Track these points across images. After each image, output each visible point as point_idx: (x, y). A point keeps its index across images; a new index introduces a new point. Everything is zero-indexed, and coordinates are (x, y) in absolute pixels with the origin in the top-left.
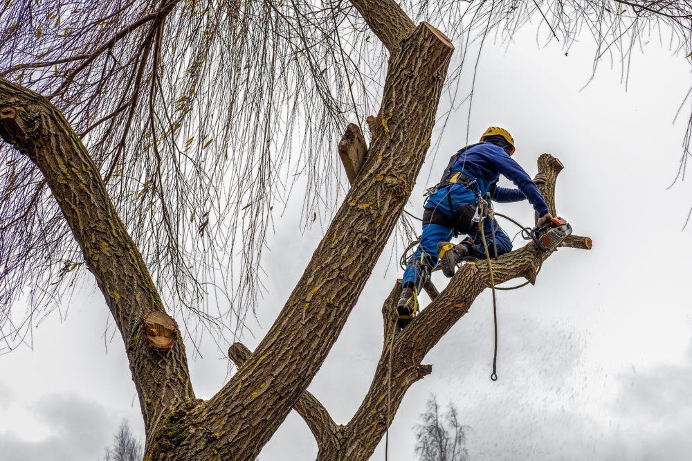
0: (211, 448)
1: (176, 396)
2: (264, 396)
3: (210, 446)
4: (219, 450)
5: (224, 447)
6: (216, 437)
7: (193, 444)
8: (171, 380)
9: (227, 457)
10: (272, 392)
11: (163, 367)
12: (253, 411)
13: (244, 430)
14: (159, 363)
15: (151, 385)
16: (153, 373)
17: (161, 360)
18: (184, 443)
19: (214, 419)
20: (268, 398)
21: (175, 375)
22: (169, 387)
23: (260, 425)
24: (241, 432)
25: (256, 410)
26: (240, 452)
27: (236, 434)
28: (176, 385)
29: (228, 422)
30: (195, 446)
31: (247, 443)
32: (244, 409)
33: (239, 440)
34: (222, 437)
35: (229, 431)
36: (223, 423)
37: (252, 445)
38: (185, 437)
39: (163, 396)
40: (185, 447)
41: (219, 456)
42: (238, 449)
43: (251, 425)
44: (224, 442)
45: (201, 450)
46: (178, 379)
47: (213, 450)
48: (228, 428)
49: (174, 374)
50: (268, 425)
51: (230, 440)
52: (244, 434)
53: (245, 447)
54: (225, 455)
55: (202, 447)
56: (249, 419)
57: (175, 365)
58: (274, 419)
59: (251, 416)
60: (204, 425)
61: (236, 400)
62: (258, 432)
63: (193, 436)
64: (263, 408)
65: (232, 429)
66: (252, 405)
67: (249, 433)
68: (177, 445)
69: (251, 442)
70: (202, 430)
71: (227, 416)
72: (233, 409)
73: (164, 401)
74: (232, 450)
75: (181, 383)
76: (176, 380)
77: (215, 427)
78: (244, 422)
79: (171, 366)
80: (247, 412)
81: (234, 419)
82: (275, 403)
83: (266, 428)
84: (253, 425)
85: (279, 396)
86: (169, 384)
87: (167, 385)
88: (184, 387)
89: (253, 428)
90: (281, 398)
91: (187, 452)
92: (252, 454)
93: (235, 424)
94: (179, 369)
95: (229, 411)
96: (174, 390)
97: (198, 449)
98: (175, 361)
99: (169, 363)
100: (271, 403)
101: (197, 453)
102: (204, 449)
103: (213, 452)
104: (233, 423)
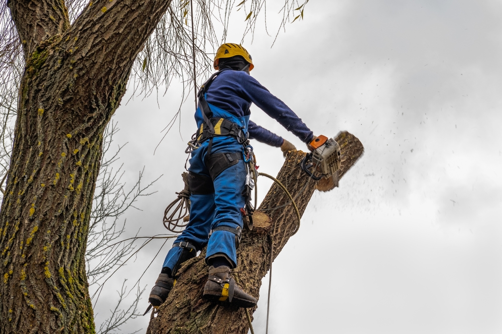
0: (67, 64)
1: (47, 33)
2: (114, 9)
3: (66, 62)
4: (74, 65)
5: (79, 62)
6: (70, 53)
7: (51, 64)
8: (41, 19)
9: (84, 72)
10: (121, 5)
11: (34, 9)
12: (104, 25)
13: (97, 44)
14: (29, 5)
15: (25, 28)
16: (25, 16)
17: (31, 3)
18: (45, 65)
19: (68, 38)
20: (118, 12)
21: (47, 16)
22: (41, 27)
23: (114, 40)
24: (93, 46)
25: (106, 24)
26: (97, 67)
27: (89, 48)
28: (47, 24)
29: (80, 38)
30: (53, 66)
31: (102, 57)
32: (94, 25)
33: (93, 54)
34: (75, 53)
35: (82, 47)
36: (76, 39)
37: (108, 59)
38: (46, 60)
39: (34, 34)
40: (45, 68)
41: (75, 71)
42: (94, 63)
43: (104, 39)
44: (78, 57)
45: (59, 69)
46: (50, 19)
47: (69, 66)
48: (81, 43)
49: (45, 15)
50: (123, 39)
51: (84, 55)
52: (97, 48)
53: (100, 61)
54: (81, 69)
55: (59, 65)
56: (101, 33)
57: (46, 7)
58: (129, 33)
59: (102, 30)
60: (61, 45)
61: (87, 18)
62: (113, 45)
63: (53, 56)
64: (114, 21)
65: (85, 45)
66: (102, 20)
67: (103, 47)
68: (40, 69)
69: (107, 55)
70: (58, 50)
71: (79, 32)
72: (84, 26)
73: (36, 39)
74: (87, 64)
75: (53, 23)
76: (47, 20)
77: (69, 45)
78: (95, 36)
79: (42, 9)
80: (97, 27)
81: (86, 35)
82: (126, 16)
83: (121, 42)
84: (106, 39)
85: (129, 9)
86: (40, 24)
87: (38, 25)
88: (56, 27)
89: (106, 41)
90: (133, 11)
91: (47, 73)
92: (111, 69)
93: (87, 39)
94: (50, 11)
95: (80, 28)
96: (44, 28)
97: (55, 68)
98: (45, 4)
99: (39, 5)
100: (122, 16)
101: (55, 71)
102: (61, 66)
103: (69, 68)
104: (85, 38)
